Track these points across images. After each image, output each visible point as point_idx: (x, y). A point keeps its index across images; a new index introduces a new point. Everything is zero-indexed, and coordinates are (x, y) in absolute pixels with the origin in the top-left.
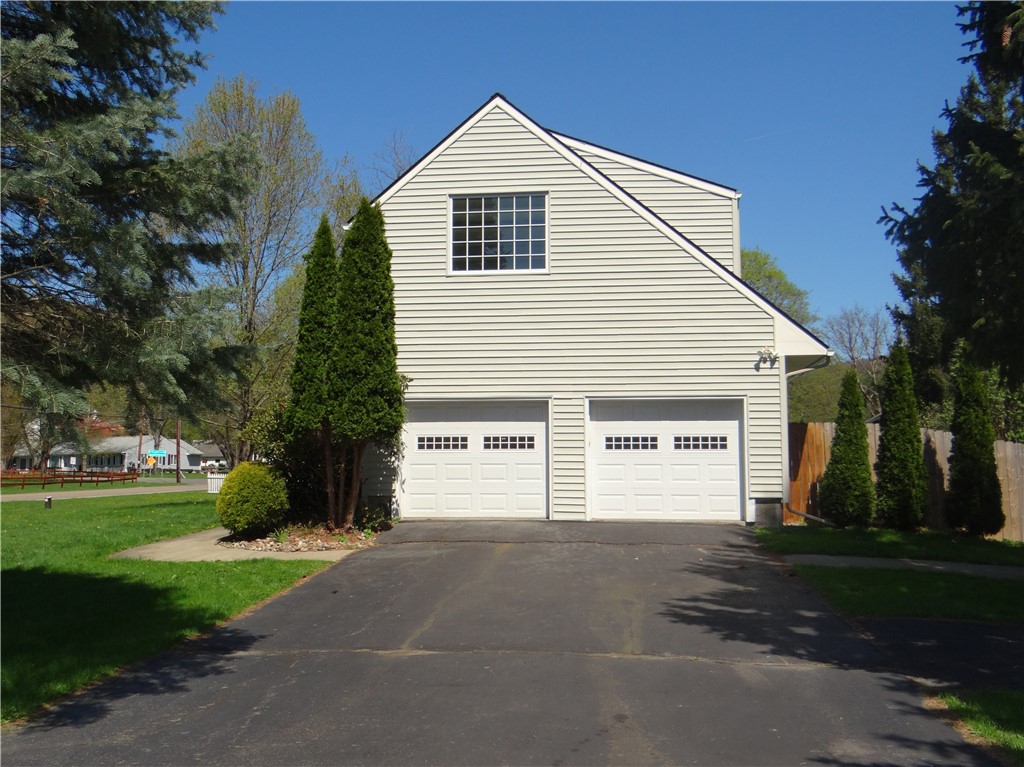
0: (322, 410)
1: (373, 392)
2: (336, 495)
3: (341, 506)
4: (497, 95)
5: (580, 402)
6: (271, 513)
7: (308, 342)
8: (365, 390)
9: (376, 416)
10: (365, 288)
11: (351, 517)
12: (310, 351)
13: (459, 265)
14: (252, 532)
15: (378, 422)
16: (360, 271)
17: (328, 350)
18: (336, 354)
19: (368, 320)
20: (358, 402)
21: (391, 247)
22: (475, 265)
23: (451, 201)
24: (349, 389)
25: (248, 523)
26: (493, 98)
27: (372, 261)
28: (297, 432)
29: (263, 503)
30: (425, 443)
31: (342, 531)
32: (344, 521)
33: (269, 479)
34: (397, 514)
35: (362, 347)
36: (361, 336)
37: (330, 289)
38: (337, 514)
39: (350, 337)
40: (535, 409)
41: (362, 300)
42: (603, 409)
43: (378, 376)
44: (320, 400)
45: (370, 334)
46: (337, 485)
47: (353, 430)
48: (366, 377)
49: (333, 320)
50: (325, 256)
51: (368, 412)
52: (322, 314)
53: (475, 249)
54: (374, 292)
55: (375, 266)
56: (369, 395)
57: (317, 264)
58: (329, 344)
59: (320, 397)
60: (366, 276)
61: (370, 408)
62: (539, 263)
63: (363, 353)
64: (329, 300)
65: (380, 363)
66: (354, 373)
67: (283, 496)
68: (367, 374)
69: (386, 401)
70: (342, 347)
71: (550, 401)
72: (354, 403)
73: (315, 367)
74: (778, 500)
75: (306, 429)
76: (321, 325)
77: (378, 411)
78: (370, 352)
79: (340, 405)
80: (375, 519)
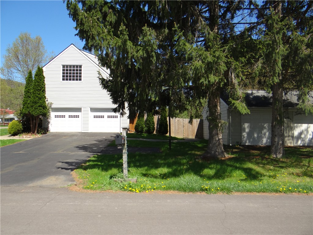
0: (28, 110)
1: (40, 106)
2: (33, 127)
3: (34, 129)
4: (72, 44)
5: (88, 108)
6: (18, 130)
7: (26, 96)
8: (38, 106)
9: (40, 111)
10: (38, 85)
11: (36, 131)
12: (26, 97)
13: (63, 80)
14: (14, 134)
15: (40, 112)
16: (37, 81)
17: (30, 97)
18: (32, 98)
19: (39, 91)
20: (36, 108)
21: (45, 77)
22: (67, 80)
23: (62, 66)
24: (34, 105)
25: (13, 133)
26: (71, 45)
27: (40, 79)
28: (23, 114)
29: (16, 128)
30: (56, 116)
31: (34, 134)
32: (35, 132)
33: (18, 124)
34: (50, 131)
35: (37, 97)
36: (37, 95)
37: (31, 85)
38: (33, 131)
39: (35, 95)
40: (79, 110)
41: (37, 87)
42: (93, 110)
43: (40, 103)
44: (28, 108)
45: (39, 94)
46: (33, 125)
47: (35, 114)
48: (38, 103)
49: (32, 91)
50: (30, 78)
51: (38, 110)
52: (29, 90)
53: (67, 76)
54: (40, 86)
55: (41, 80)
56: (39, 107)
57: (28, 80)
58: (30, 96)
59: (28, 107)
60: (38, 82)
61: (39, 109)
62: (80, 80)
63: (37, 98)
64: (31, 87)
65: (41, 100)
66: (35, 102)
67: (21, 127)
68: (38, 102)
69: (42, 108)
70: (33, 97)
71: (82, 108)
72: (35, 108)
73: (27, 101)
74: (127, 128)
75: (25, 113)
76: (29, 92)
77: (41, 110)
78: (39, 98)
79: (32, 109)
80: (42, 132)
